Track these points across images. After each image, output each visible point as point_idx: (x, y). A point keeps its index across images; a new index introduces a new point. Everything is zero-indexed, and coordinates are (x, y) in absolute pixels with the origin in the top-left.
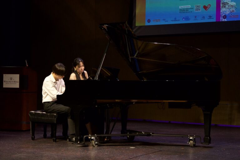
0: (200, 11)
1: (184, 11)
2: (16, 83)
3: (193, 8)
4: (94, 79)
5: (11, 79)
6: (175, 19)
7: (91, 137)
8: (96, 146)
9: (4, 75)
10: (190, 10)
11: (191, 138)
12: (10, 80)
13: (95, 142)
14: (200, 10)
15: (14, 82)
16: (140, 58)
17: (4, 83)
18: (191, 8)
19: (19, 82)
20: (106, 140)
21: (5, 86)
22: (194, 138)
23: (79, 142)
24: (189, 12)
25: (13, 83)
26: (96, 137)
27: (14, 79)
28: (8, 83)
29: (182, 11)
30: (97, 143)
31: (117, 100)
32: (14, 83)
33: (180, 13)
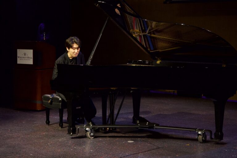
2: (30, 59)
4: (86, 65)
5: (25, 55)
7: (86, 129)
8: (92, 138)
9: (18, 50)
11: (200, 133)
12: (23, 56)
13: (90, 134)
15: (28, 57)
16: (153, 35)
17: (18, 59)
19: (32, 58)
20: (108, 129)
21: (19, 62)
22: (203, 132)
23: (71, 134)
25: (27, 59)
26: (91, 128)
27: (27, 55)
28: (22, 59)
30: (92, 134)
31: (112, 88)
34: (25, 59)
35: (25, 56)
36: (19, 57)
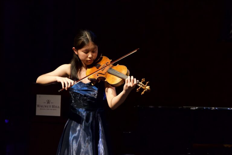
2: (56, 108)
5: (48, 102)
9: (38, 96)
12: (46, 104)
15: (53, 106)
17: (37, 109)
19: (60, 107)
21: (40, 112)
25: (51, 108)
27: (52, 103)
28: (45, 109)
32: (53, 108)
34: (49, 108)
35: (48, 105)
36: (39, 106)
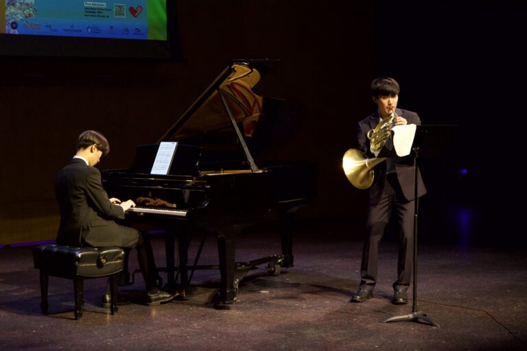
0: (125, 17)
1: (94, 12)
3: (110, 10)
6: (72, 27)
10: (105, 13)
14: (123, 14)
18: (107, 10)
24: (104, 16)
29: (90, 12)
33: (86, 15)
